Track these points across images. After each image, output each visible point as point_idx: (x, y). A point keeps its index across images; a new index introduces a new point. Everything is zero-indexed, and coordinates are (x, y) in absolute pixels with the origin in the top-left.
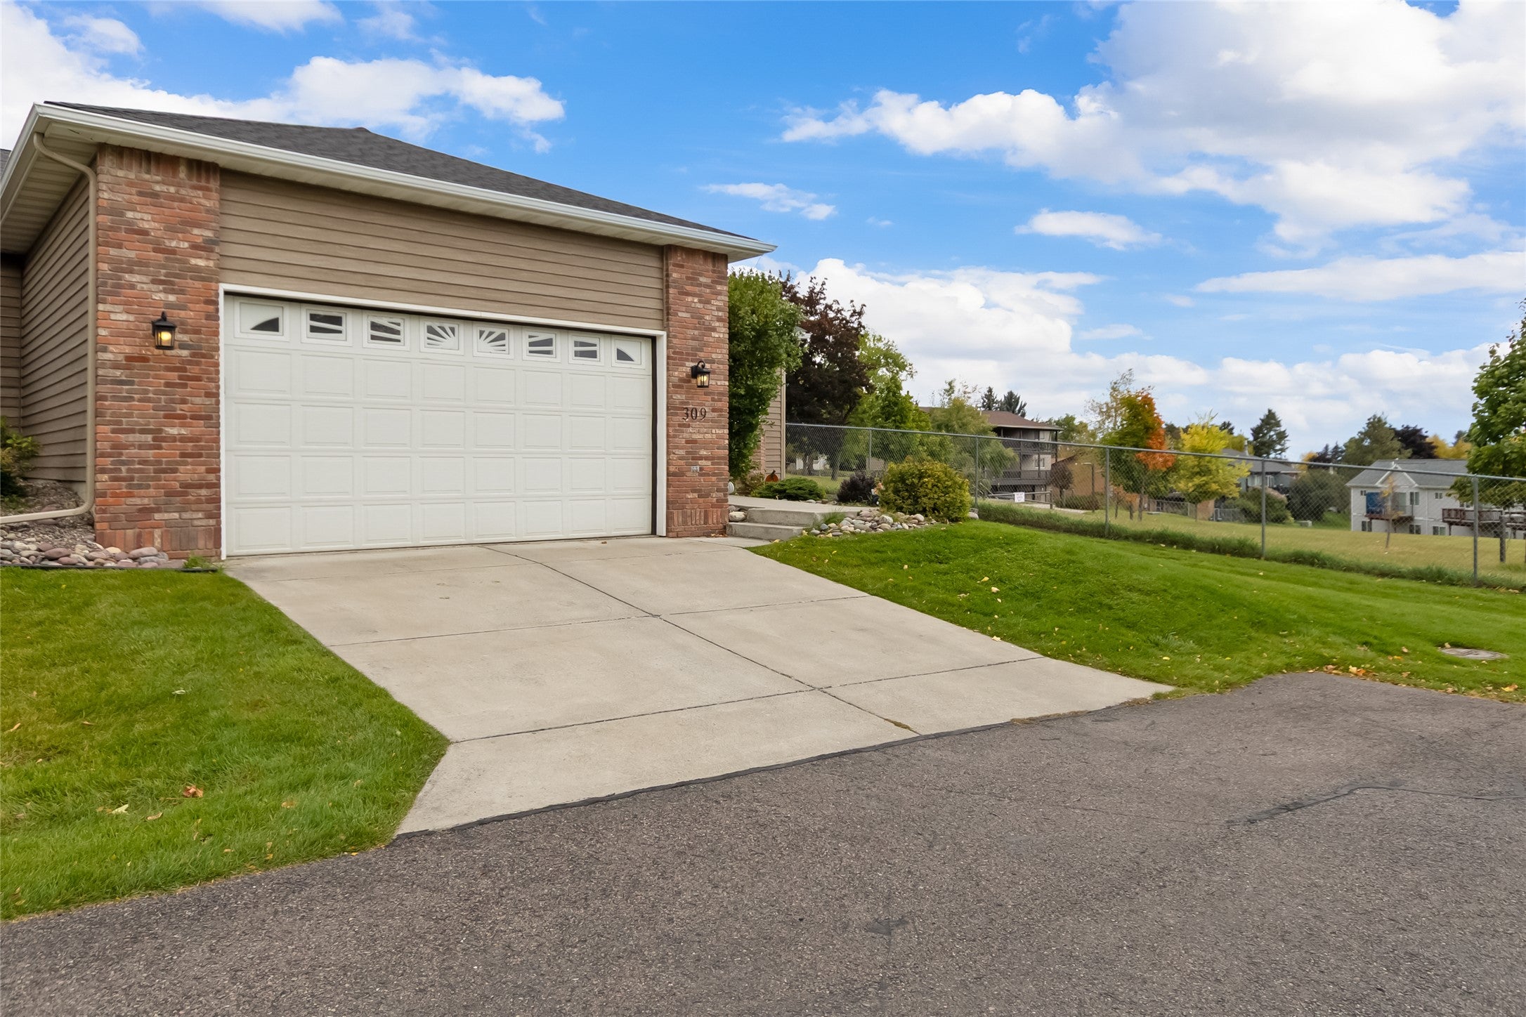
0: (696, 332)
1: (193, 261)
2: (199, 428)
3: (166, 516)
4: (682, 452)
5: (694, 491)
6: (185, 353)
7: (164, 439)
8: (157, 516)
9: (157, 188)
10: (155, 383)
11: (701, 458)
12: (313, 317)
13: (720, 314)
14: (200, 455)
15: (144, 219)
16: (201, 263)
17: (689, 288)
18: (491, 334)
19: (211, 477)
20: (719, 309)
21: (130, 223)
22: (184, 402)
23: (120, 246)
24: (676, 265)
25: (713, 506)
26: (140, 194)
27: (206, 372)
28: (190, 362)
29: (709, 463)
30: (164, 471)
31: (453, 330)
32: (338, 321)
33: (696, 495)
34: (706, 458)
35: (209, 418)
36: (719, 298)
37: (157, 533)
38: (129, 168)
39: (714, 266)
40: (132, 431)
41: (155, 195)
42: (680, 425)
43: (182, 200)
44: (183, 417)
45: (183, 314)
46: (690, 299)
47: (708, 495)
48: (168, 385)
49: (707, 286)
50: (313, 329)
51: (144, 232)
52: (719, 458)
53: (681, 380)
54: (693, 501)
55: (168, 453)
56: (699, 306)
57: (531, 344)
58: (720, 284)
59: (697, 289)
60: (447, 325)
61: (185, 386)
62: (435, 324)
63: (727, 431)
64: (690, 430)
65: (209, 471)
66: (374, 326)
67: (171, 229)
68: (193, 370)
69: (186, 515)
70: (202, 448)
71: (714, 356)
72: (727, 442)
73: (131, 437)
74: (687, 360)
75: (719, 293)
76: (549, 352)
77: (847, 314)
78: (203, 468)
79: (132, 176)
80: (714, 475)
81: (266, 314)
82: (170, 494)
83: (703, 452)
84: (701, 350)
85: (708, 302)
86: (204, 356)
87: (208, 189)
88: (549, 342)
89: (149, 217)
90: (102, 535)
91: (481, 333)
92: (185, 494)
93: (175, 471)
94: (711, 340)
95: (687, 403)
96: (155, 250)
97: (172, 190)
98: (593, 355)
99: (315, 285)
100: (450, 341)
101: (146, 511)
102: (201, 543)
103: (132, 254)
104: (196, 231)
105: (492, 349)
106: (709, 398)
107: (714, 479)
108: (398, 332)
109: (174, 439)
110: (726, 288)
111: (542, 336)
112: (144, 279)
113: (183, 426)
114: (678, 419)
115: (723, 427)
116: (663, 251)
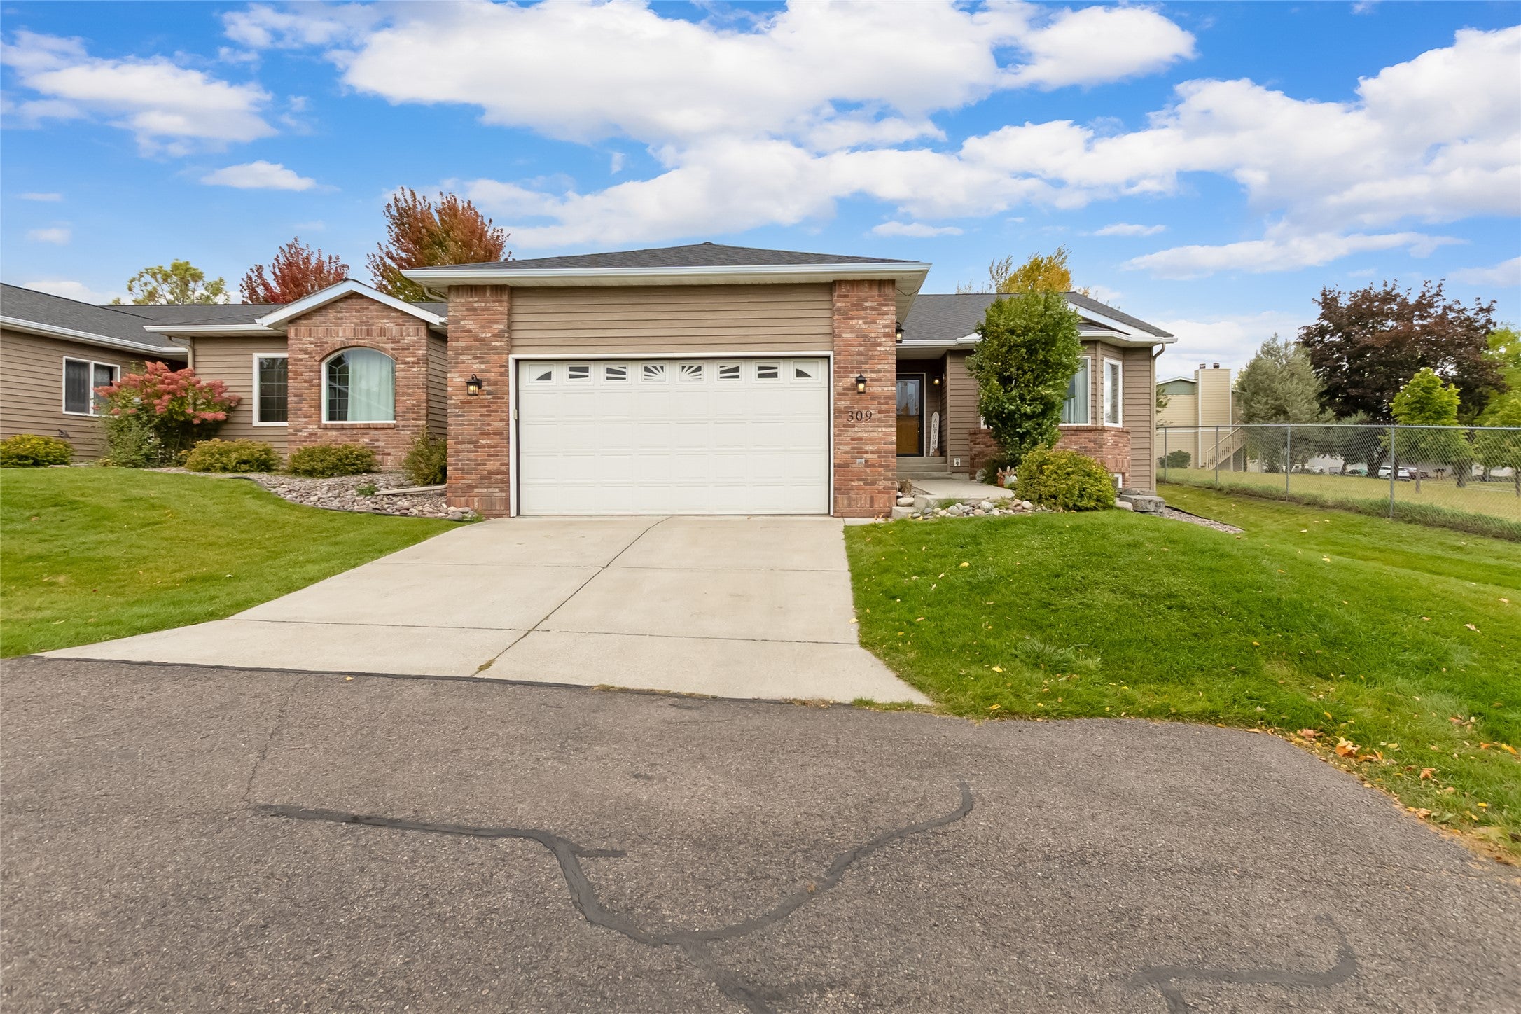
0: (861, 349)
1: (493, 344)
2: (496, 440)
3: (480, 490)
4: (847, 448)
5: (859, 480)
6: (489, 397)
7: (479, 447)
8: (476, 490)
9: (476, 305)
10: (474, 415)
11: (867, 453)
12: (571, 369)
13: (887, 330)
14: (497, 456)
15: (469, 323)
16: (497, 344)
17: (852, 313)
18: (690, 367)
19: (503, 468)
20: (885, 327)
21: (463, 327)
22: (489, 425)
23: (458, 341)
24: (839, 296)
25: (880, 492)
26: (467, 310)
27: (500, 407)
28: (492, 402)
29: (875, 456)
30: (479, 465)
31: (662, 368)
32: (586, 370)
33: (862, 483)
34: (873, 453)
35: (501, 434)
36: (886, 317)
37: (476, 499)
38: (462, 297)
39: (880, 291)
40: (463, 443)
41: (475, 309)
42: (844, 426)
43: (488, 310)
44: (489, 434)
45: (488, 374)
46: (854, 322)
47: (873, 483)
48: (481, 416)
49: (872, 309)
50: (571, 377)
51: (469, 331)
52: (890, 452)
53: (846, 389)
54: (858, 488)
55: (481, 454)
56: (863, 326)
57: (722, 372)
58: (887, 305)
59: (862, 313)
60: (657, 365)
61: (489, 416)
62: (650, 365)
63: (894, 429)
64: (856, 429)
65: (502, 465)
66: (609, 371)
67: (483, 327)
68: (494, 407)
69: (490, 490)
70: (498, 451)
71: (880, 367)
72: (895, 438)
73: (463, 446)
74: (852, 372)
75: (886, 313)
76: (738, 377)
77: (1470, 314)
78: (499, 463)
79: (463, 301)
80: (881, 466)
81: (543, 369)
82: (483, 478)
83: (869, 448)
84: (866, 363)
85: (874, 322)
86: (499, 398)
87: (501, 301)
88: (737, 369)
89: (471, 322)
90: (449, 500)
91: (683, 367)
92: (490, 478)
93: (485, 465)
94: (876, 353)
95: (852, 407)
96: (475, 340)
97: (483, 304)
98: (775, 375)
99: (565, 349)
100: (660, 376)
101: (471, 487)
102: (498, 507)
103: (463, 344)
104: (495, 326)
105: (691, 378)
106: (876, 402)
107: (881, 469)
108: (624, 373)
109: (484, 446)
110: (893, 308)
111: (731, 365)
112: (469, 357)
113: (489, 439)
114: (843, 421)
115: (891, 426)
116: (830, 287)
